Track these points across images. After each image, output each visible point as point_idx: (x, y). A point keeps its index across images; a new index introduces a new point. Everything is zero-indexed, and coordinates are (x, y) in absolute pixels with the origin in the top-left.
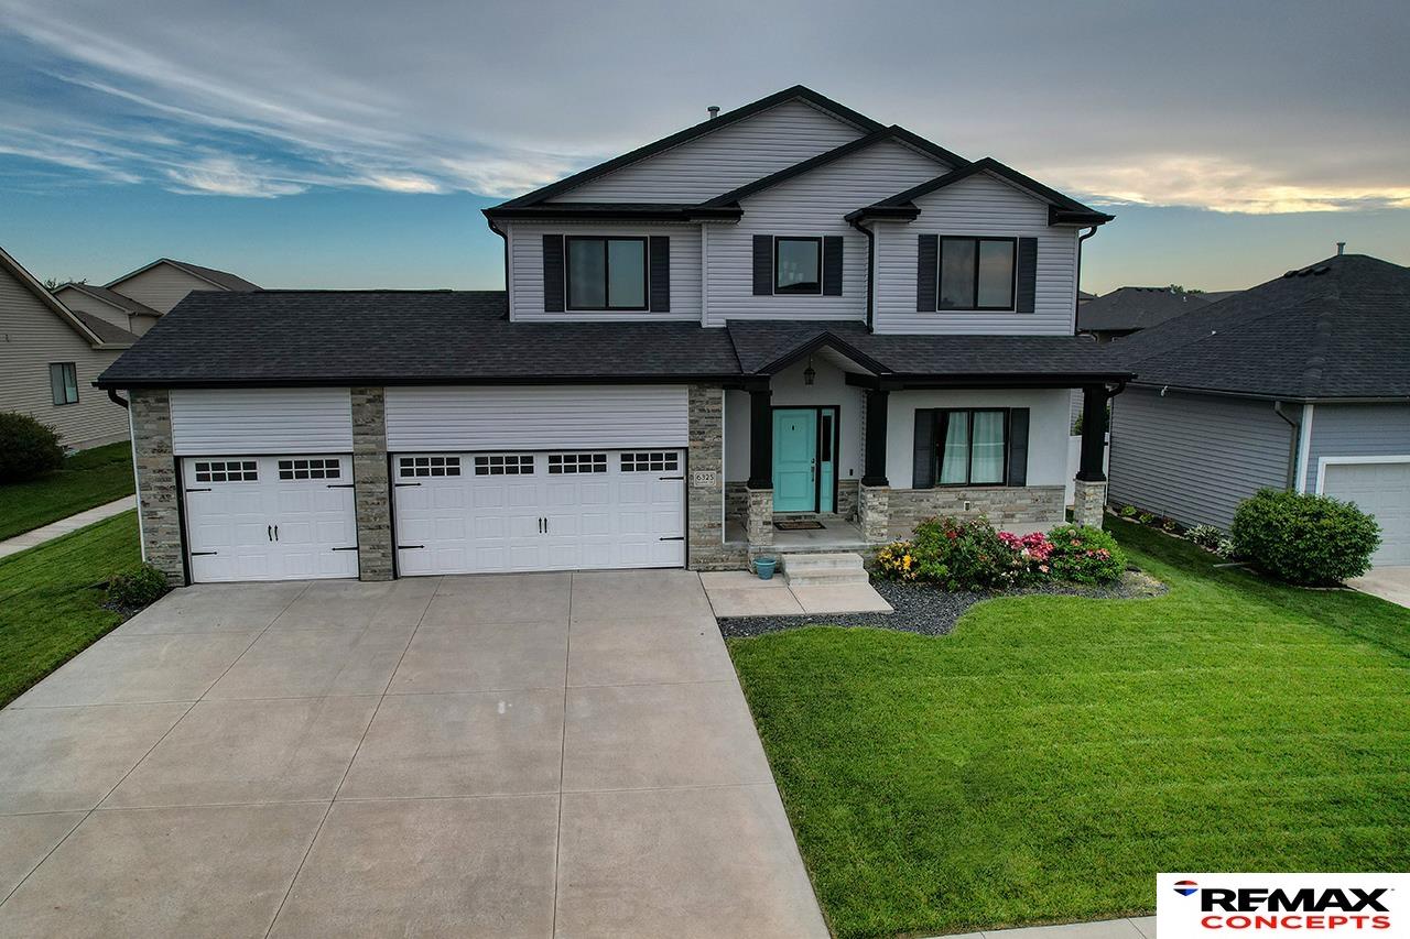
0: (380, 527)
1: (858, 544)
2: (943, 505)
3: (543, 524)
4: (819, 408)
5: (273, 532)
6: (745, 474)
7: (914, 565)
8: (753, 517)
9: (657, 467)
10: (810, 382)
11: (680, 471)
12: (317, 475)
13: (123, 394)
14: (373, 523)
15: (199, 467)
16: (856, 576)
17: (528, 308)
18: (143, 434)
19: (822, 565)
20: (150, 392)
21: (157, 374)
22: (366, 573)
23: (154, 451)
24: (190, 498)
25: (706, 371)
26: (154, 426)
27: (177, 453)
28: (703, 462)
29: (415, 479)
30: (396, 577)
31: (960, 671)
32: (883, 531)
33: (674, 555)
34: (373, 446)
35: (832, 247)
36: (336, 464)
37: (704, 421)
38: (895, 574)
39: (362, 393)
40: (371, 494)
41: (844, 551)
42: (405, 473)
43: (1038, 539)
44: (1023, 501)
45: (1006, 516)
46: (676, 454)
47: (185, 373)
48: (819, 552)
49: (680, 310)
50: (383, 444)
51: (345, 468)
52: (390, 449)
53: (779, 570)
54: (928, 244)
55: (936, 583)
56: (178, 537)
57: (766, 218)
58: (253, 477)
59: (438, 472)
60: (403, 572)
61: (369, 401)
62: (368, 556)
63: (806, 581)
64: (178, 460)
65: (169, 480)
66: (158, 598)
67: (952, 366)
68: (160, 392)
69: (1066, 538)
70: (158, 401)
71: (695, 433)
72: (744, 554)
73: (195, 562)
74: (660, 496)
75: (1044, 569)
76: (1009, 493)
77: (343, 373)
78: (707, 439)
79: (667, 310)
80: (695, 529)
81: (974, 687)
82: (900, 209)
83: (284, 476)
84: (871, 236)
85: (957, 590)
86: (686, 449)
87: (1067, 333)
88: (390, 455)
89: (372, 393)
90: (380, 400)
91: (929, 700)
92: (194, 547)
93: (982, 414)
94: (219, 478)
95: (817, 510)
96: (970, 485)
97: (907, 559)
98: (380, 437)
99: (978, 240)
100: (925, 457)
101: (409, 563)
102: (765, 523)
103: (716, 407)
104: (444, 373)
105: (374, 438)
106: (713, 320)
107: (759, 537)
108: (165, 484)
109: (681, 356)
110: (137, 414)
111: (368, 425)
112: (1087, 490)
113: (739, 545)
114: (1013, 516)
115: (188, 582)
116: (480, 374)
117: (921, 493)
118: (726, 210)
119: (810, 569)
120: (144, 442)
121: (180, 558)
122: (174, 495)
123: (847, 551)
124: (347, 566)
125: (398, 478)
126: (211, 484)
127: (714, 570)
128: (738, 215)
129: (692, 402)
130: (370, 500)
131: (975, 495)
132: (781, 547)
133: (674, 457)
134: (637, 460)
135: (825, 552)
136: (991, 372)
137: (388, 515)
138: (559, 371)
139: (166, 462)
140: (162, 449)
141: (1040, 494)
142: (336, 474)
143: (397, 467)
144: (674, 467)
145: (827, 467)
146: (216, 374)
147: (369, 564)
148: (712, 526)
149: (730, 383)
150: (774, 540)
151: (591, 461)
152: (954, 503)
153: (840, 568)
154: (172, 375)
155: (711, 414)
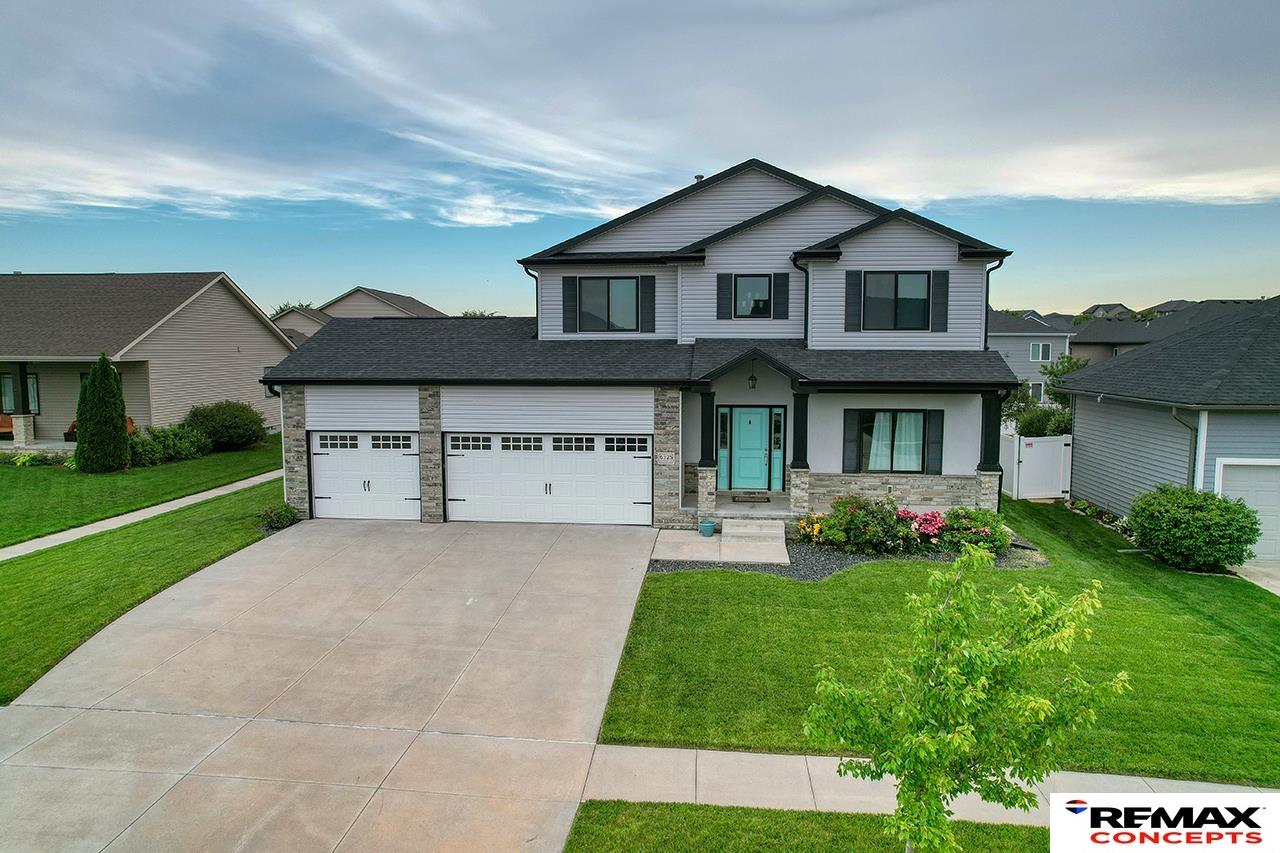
0: (435, 485)
1: (783, 513)
2: (868, 488)
3: (548, 488)
4: (771, 407)
5: (367, 485)
6: (696, 456)
7: (821, 531)
8: (700, 489)
9: (631, 449)
10: (754, 387)
11: (648, 453)
12: (397, 446)
13: (277, 388)
14: (431, 482)
15: (322, 438)
16: (774, 538)
17: (552, 330)
18: (289, 415)
19: (751, 528)
20: (293, 387)
21: (297, 375)
22: (426, 517)
23: (294, 426)
24: (315, 459)
25: (665, 377)
26: (295, 410)
27: (308, 428)
28: (665, 446)
29: (460, 451)
30: (445, 521)
31: (806, 605)
32: (805, 504)
33: (643, 515)
34: (432, 427)
35: (780, 282)
36: (409, 439)
37: (665, 415)
38: (808, 538)
39: (426, 390)
40: (430, 460)
41: (772, 519)
42: (455, 447)
43: (935, 517)
44: (941, 488)
45: (925, 499)
46: (646, 439)
47: (315, 375)
48: (752, 518)
49: (662, 332)
50: (439, 426)
51: (414, 441)
52: (444, 430)
53: (718, 531)
54: (853, 278)
55: (837, 546)
56: (307, 485)
57: (728, 260)
58: (355, 446)
59: (476, 447)
60: (451, 517)
61: (430, 396)
62: (427, 504)
63: (734, 539)
64: (308, 433)
65: (303, 446)
66: (291, 525)
67: (861, 375)
68: (299, 387)
69: (957, 516)
70: (298, 393)
71: (659, 423)
72: (694, 517)
73: (317, 503)
74: (634, 469)
75: (934, 541)
76: (928, 480)
77: (414, 375)
78: (668, 428)
79: (653, 330)
80: (660, 497)
81: (808, 616)
82: (828, 252)
83: (375, 446)
84: (807, 273)
85: (852, 553)
86: (652, 435)
87: (977, 349)
88: (443, 434)
89: (432, 390)
90: (437, 395)
91: (766, 621)
92: (316, 493)
93: (904, 414)
94: (334, 446)
95: (769, 489)
96: (892, 472)
97: (817, 527)
98: (437, 421)
99: (896, 274)
100: (853, 447)
101: (455, 511)
102: (710, 494)
103: (674, 404)
104: (479, 376)
105: (433, 421)
106: (686, 338)
107: (705, 504)
108: (300, 449)
109: (652, 366)
110: (285, 402)
111: (430, 412)
112: (982, 478)
113: (691, 510)
114: (931, 499)
115: (311, 517)
116: (503, 377)
117: (848, 477)
118: (693, 256)
119: (741, 530)
120: (289, 421)
121: (307, 500)
122: (305, 457)
123: (775, 519)
124: (413, 511)
125: (449, 450)
126: (328, 450)
127: (672, 528)
128: (703, 259)
129: (656, 400)
130: (430, 465)
131: (897, 481)
132: (722, 513)
133: (645, 441)
134: (615, 443)
135: (758, 519)
136: (892, 380)
137: (441, 476)
138: (559, 376)
139: (301, 434)
140: (299, 425)
141: (954, 482)
142: (408, 446)
143: (449, 443)
144: (644, 449)
145: (777, 454)
146: (333, 376)
147: (428, 510)
148: (671, 495)
149: (686, 386)
150: (717, 507)
151: (584, 443)
152: (878, 486)
153: (766, 531)
154: (307, 376)
155: (671, 410)
